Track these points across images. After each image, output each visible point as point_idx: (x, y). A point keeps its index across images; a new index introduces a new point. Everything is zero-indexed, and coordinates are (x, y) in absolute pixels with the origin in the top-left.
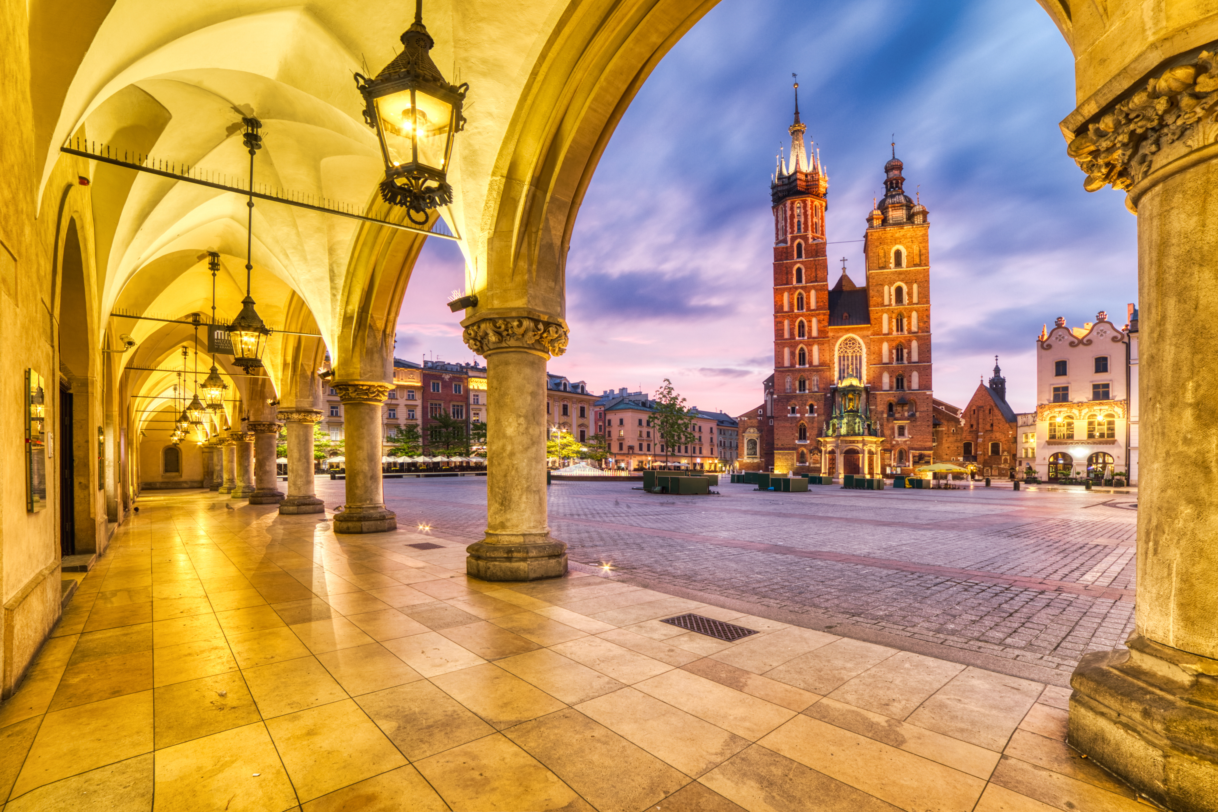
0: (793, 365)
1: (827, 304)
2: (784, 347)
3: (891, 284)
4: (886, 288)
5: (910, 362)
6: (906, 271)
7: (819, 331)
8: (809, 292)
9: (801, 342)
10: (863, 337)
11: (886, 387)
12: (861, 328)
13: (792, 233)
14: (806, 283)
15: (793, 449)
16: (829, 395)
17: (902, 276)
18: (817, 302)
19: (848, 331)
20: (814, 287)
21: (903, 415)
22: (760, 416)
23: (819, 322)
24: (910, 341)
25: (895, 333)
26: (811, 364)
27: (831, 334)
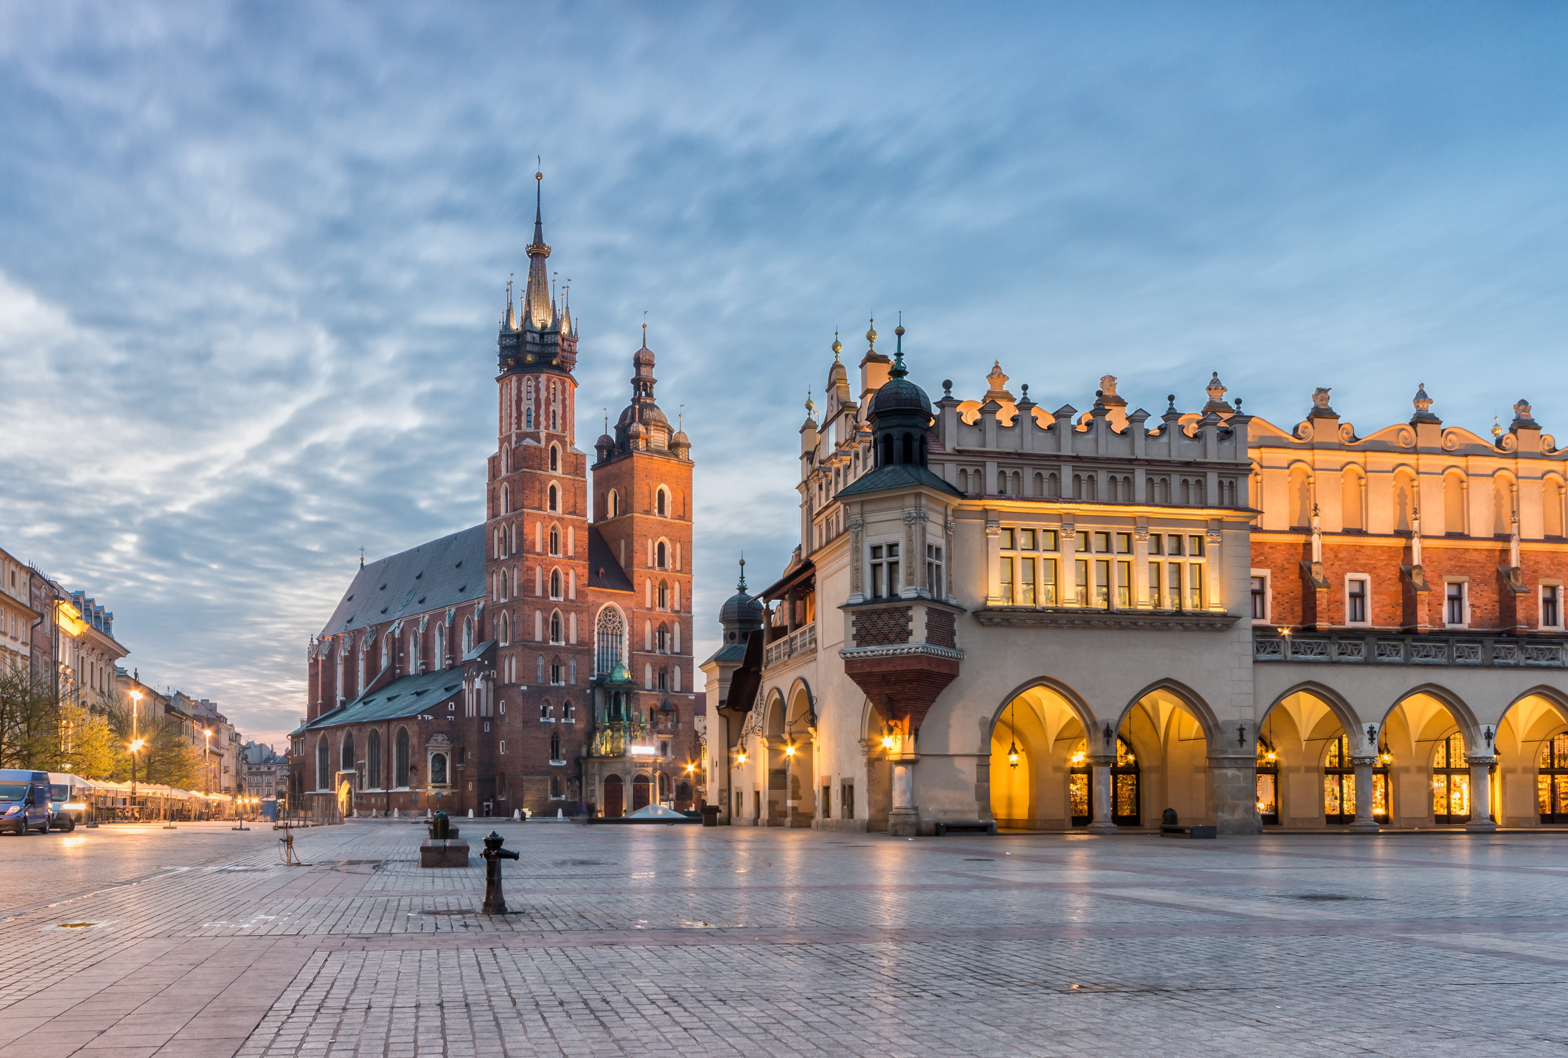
0: (545, 640)
1: (587, 551)
2: (536, 609)
3: (654, 539)
4: (650, 541)
5: (672, 653)
6: (671, 523)
7: (578, 592)
8: (567, 528)
9: (556, 606)
10: (625, 609)
11: (648, 685)
12: (624, 595)
13: (547, 428)
14: (564, 513)
15: (547, 773)
16: (588, 691)
17: (667, 530)
18: (575, 546)
19: (610, 596)
20: (572, 522)
21: (666, 727)
22: (451, 713)
23: (577, 576)
24: (673, 622)
25: (657, 609)
26: (567, 640)
27: (590, 598)
